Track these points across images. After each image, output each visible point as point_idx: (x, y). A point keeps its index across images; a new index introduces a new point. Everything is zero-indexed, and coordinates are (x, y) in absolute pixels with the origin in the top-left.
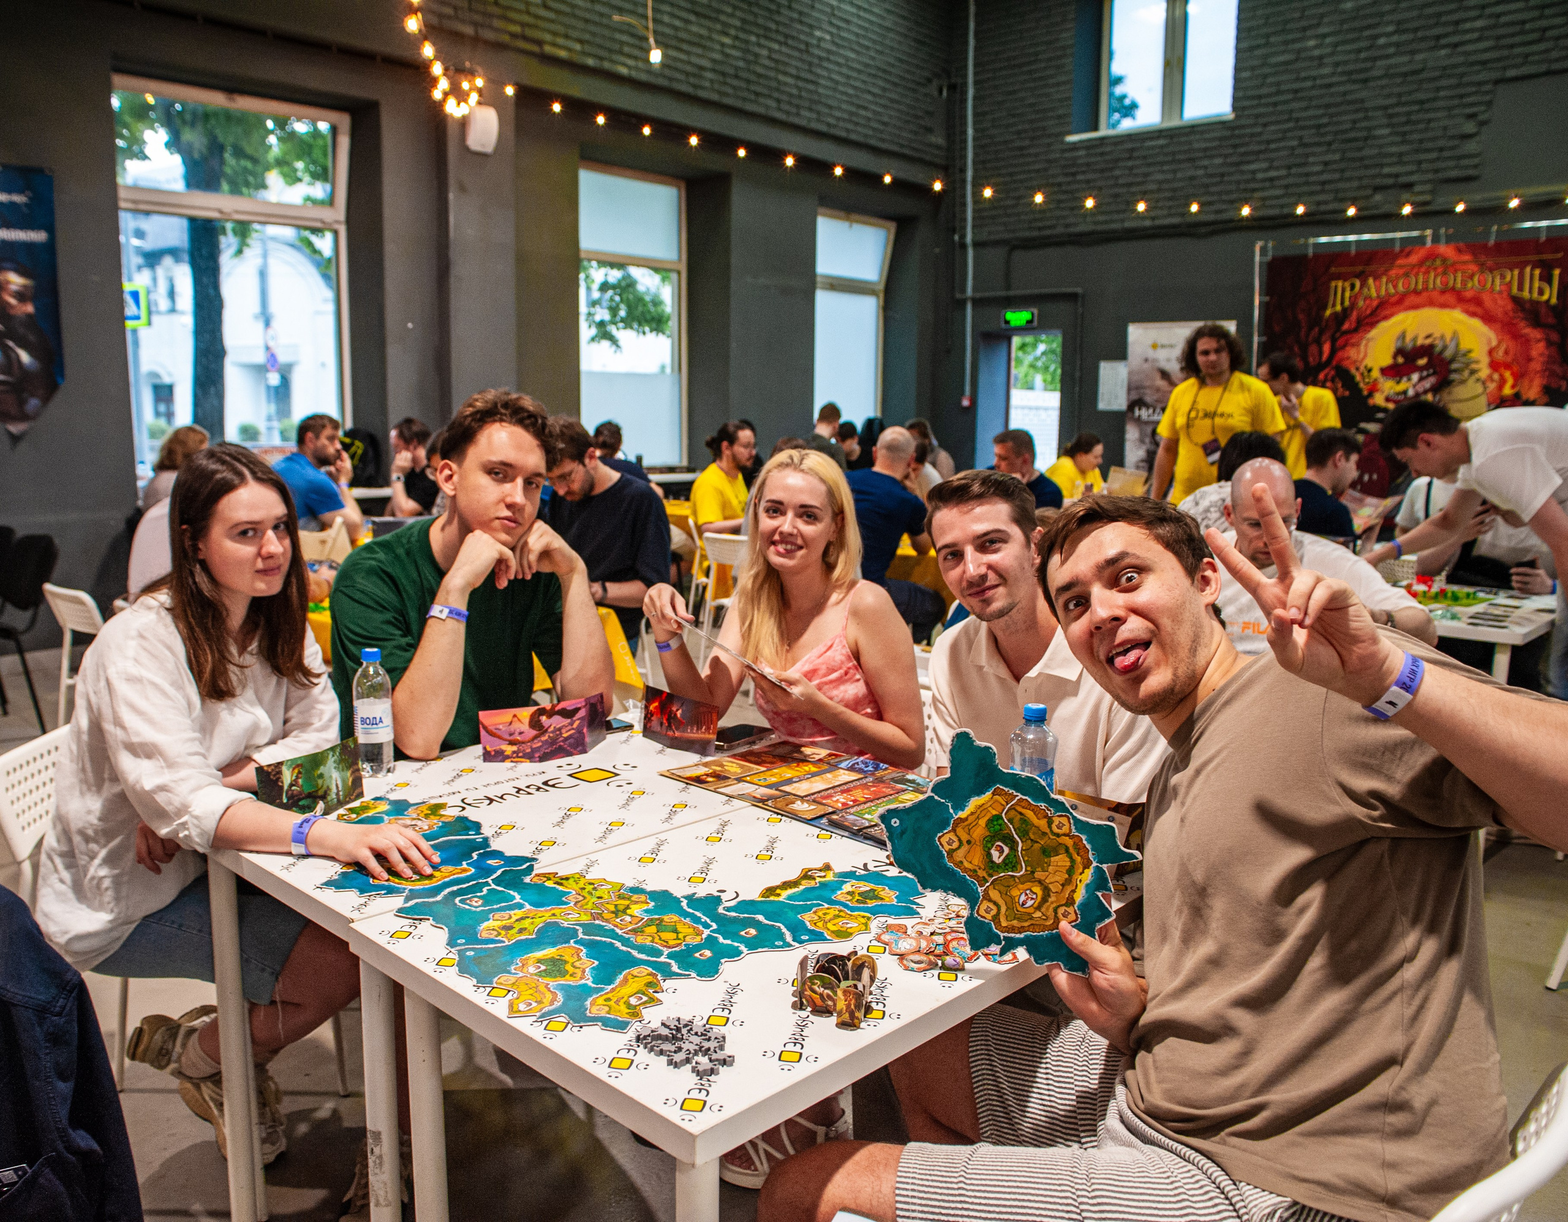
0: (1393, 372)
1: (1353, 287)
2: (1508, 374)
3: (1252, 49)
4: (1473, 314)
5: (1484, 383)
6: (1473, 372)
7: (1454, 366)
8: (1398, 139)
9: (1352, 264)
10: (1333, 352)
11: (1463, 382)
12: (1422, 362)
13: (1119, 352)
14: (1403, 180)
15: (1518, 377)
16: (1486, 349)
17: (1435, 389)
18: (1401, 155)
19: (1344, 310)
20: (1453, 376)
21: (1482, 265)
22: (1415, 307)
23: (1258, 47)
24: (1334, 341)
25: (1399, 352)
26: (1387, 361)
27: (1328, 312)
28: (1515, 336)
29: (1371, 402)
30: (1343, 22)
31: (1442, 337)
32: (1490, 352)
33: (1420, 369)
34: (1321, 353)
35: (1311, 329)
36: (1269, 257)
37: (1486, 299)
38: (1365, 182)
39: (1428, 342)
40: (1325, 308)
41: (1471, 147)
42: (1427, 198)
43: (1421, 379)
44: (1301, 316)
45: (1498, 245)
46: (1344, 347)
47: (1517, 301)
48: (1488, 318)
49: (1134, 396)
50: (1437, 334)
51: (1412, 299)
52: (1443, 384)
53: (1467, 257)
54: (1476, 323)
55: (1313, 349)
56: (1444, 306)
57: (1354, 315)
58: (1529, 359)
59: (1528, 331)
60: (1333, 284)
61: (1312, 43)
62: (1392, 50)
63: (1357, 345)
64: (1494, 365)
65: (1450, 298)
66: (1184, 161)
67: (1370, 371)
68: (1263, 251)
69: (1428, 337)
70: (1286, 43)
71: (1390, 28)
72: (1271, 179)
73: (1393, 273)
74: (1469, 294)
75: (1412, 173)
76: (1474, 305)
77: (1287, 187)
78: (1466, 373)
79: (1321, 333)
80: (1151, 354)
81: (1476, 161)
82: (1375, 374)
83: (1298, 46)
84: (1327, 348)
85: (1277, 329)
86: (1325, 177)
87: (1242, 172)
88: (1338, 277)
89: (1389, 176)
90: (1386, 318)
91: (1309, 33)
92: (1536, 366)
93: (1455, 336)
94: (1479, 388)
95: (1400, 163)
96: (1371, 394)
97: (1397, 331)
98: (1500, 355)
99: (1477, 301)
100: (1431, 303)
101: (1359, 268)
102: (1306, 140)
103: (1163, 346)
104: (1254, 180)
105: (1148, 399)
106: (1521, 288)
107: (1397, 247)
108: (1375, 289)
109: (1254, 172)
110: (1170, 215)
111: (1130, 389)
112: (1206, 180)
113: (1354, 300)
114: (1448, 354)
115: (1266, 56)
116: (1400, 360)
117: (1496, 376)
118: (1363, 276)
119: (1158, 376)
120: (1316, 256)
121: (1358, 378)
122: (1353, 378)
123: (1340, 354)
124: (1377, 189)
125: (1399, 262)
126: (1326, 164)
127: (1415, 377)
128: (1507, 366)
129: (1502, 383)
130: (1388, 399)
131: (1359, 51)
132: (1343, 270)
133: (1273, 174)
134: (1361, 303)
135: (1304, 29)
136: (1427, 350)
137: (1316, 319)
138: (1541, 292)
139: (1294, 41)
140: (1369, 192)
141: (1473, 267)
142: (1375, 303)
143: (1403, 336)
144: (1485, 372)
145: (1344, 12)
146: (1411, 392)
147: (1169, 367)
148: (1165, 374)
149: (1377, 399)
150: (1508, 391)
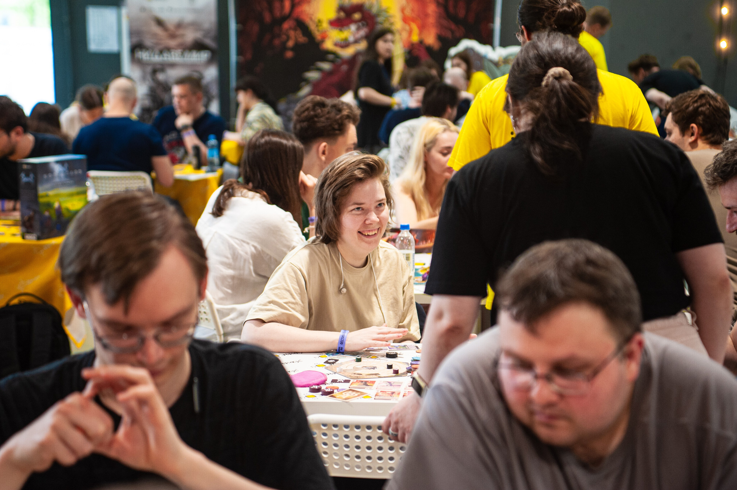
0: (338, 23)
2: (414, 26)
6: (393, 25)
10: (293, 6)
12: (357, 16)
15: (422, 28)
16: (398, 8)
25: (341, 8)
26: (333, 15)
29: (323, 46)
32: (403, 10)
33: (356, 21)
34: (283, 7)
43: (358, 29)
46: (300, 3)
49: (135, 40)
55: (276, 4)
58: (427, 16)
63: (310, 2)
64: (405, 20)
67: (320, 22)
80: (147, 4)
82: (325, 25)
84: (287, 4)
92: (431, 20)
96: (323, 40)
98: (408, 12)
105: (148, 42)
111: (132, 33)
114: (374, 10)
116: (342, 14)
121: (312, 27)
122: (308, 27)
123: (298, 10)
127: (353, 27)
128: (413, 20)
129: (410, 33)
136: (359, 8)
146: (351, 39)
147: (164, 16)
148: (160, 22)
149: (328, 45)
150: (415, 38)
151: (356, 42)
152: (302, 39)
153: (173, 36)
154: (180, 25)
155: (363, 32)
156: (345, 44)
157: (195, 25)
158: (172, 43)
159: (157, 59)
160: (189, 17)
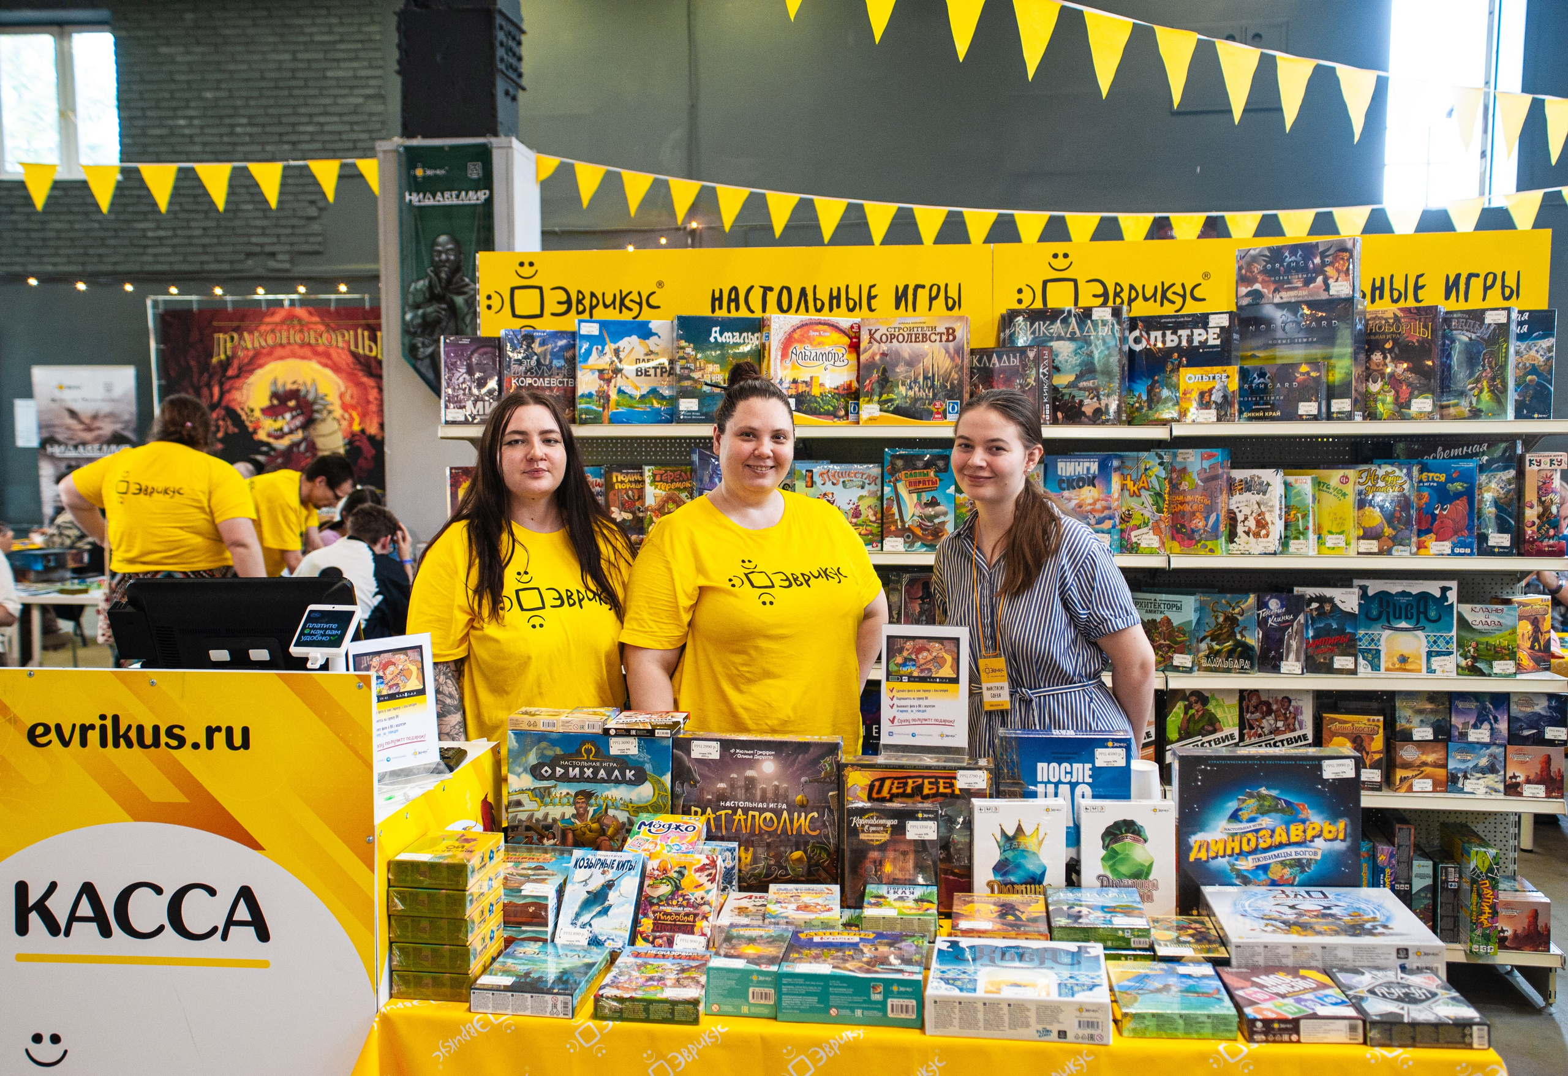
0: (271, 412)
1: (232, 338)
2: (354, 414)
3: (131, 118)
4: (325, 365)
5: (338, 421)
6: (330, 412)
7: (316, 407)
8: (260, 214)
9: (231, 320)
10: (222, 394)
11: (324, 420)
12: (292, 403)
13: (27, 392)
14: (268, 249)
15: (363, 416)
16: (337, 394)
17: (305, 426)
18: (263, 228)
19: (228, 358)
20: (317, 416)
21: (327, 326)
22: (282, 358)
23: (135, 118)
24: (221, 384)
25: (275, 395)
26: (266, 403)
27: (215, 360)
28: (359, 384)
29: (256, 437)
30: (205, 108)
31: (305, 384)
32: (341, 396)
33: (291, 409)
34: (212, 395)
35: (201, 374)
36: (161, 310)
37: (334, 353)
38: (239, 248)
39: (294, 387)
40: (211, 356)
41: (316, 227)
42: (287, 266)
43: (293, 418)
44: (193, 363)
45: (337, 310)
46: (229, 391)
47: (354, 355)
48: (336, 369)
49: (46, 435)
50: (300, 381)
51: (279, 352)
52: (309, 423)
53: (316, 319)
54: (328, 372)
55: (205, 391)
56: (303, 358)
57: (236, 364)
58: (368, 402)
59: (365, 380)
60: (216, 335)
61: (182, 122)
62: (247, 139)
63: (240, 389)
64: (345, 407)
65: (307, 351)
66: (78, 213)
67: (252, 410)
68: (155, 304)
69: (294, 383)
70: (160, 118)
71: (244, 121)
72: (160, 238)
73: (263, 328)
74: (321, 349)
75: (274, 244)
76: (325, 358)
77: (174, 246)
78: (325, 413)
79: (211, 377)
80: (58, 394)
81: (320, 239)
82: (258, 414)
83: (171, 122)
84: (216, 390)
85: (173, 373)
86: (206, 241)
87: (134, 229)
88: (220, 330)
89: (256, 244)
90: (261, 366)
91: (180, 113)
92: (373, 407)
93: (314, 383)
94: (336, 426)
95: (264, 234)
96: (255, 432)
97: (271, 378)
98: (347, 399)
99: (327, 355)
100: (294, 355)
101: (235, 324)
102: (187, 207)
103: (69, 387)
104: (145, 237)
105: (60, 437)
106: (357, 346)
107: (264, 307)
108: (250, 342)
109: (144, 230)
110: (69, 263)
111: (41, 427)
112: (102, 234)
113: (234, 349)
114: (311, 397)
115: (143, 128)
116: (275, 402)
117: (347, 416)
118: (239, 330)
119: (66, 414)
120: (200, 311)
121: (244, 417)
122: (239, 416)
123: (228, 397)
124: (249, 255)
125: (268, 320)
126: (204, 229)
127: (288, 416)
128: (354, 408)
129: (352, 419)
130: (269, 435)
131: (221, 135)
132: (222, 324)
133: (162, 233)
134: (240, 354)
135: (175, 109)
136: (294, 394)
137: (205, 366)
138: (371, 350)
139: (167, 118)
140: (242, 257)
141: (321, 328)
142: (251, 353)
143: (275, 382)
144: (338, 412)
145: (206, 99)
146: (286, 429)
147: (76, 407)
148: (73, 414)
149: (262, 435)
150: (356, 428)
151: (291, 432)
152: (233, 429)
153: (89, 429)
154: (95, 417)
155: (298, 422)
156: (280, 434)
157: (112, 416)
158: (88, 436)
159: (72, 454)
160: (106, 408)
